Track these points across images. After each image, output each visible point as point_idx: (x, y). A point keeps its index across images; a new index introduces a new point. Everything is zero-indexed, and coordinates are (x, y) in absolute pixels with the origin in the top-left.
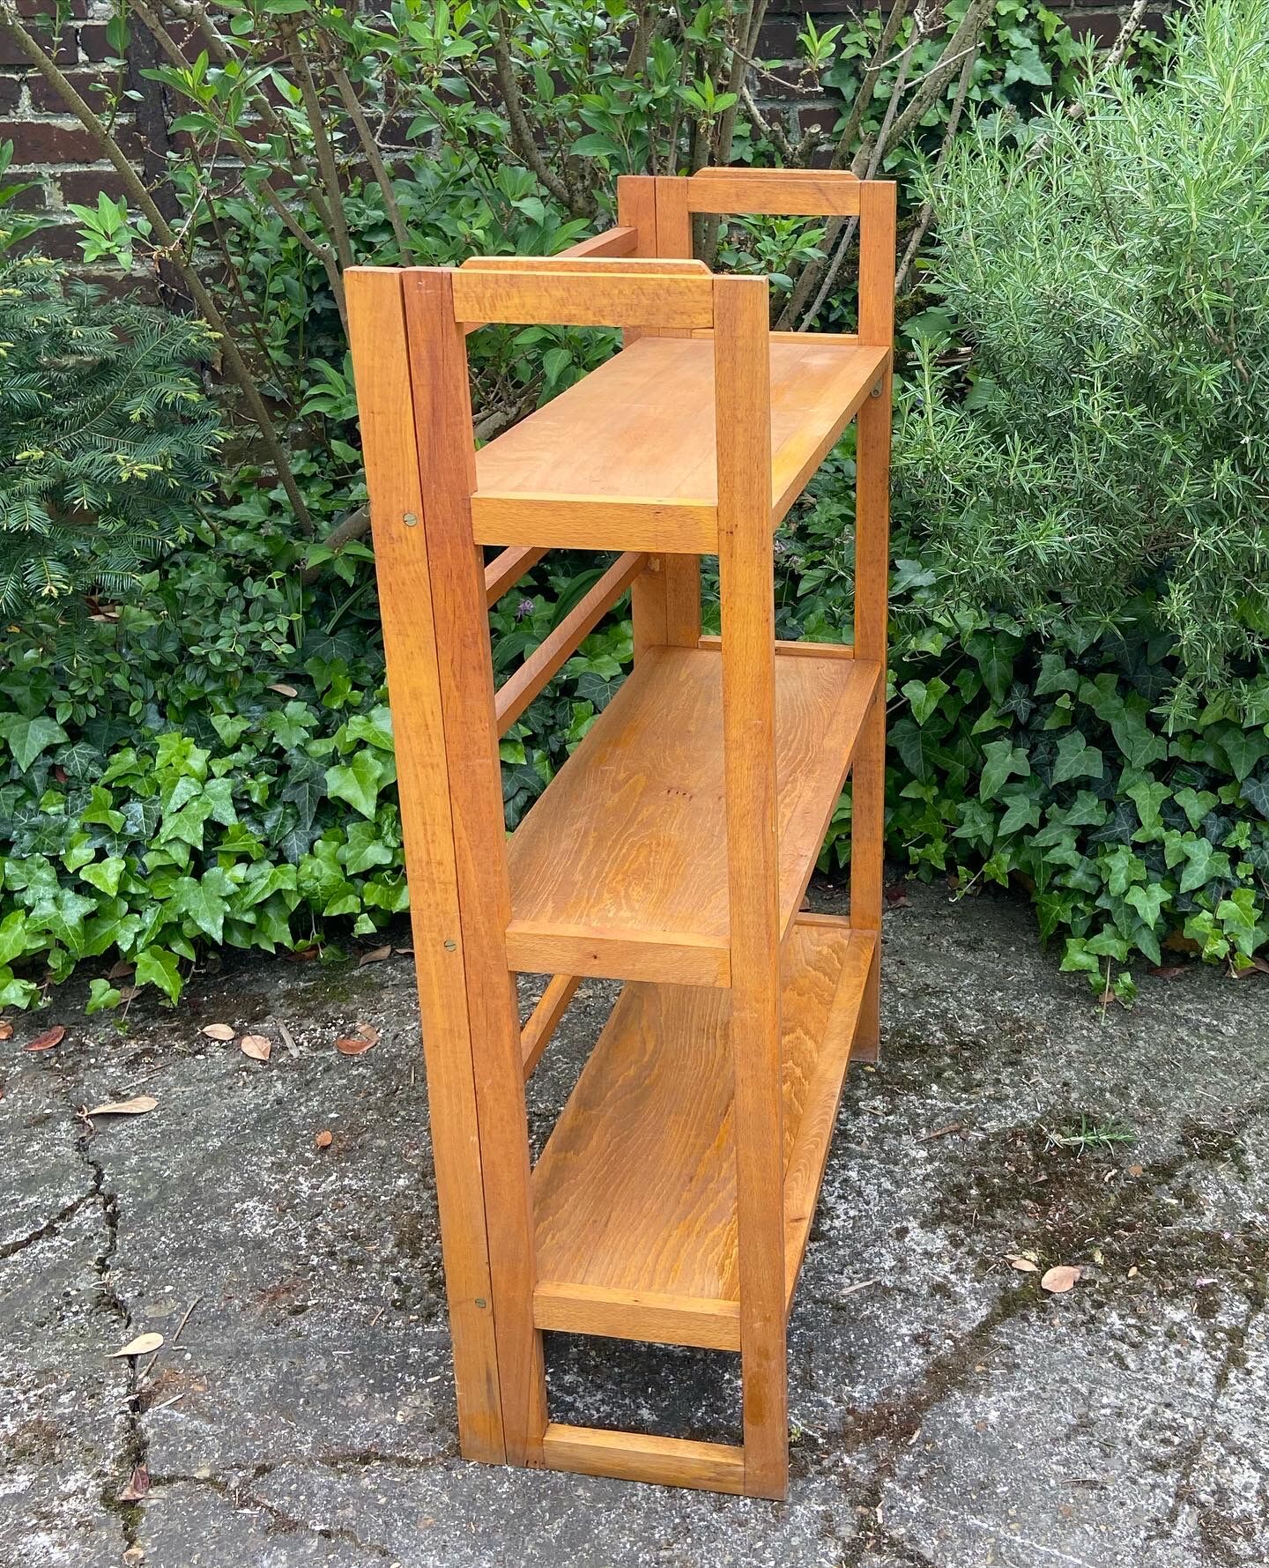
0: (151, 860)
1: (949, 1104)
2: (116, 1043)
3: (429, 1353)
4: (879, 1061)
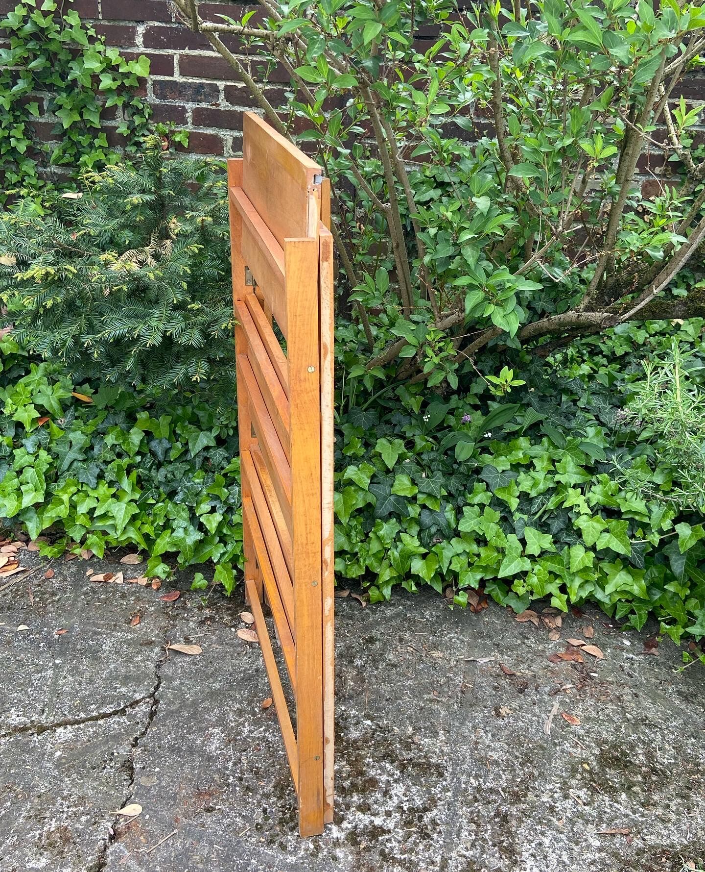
0: (235, 518)
3: (261, 868)
4: (594, 764)
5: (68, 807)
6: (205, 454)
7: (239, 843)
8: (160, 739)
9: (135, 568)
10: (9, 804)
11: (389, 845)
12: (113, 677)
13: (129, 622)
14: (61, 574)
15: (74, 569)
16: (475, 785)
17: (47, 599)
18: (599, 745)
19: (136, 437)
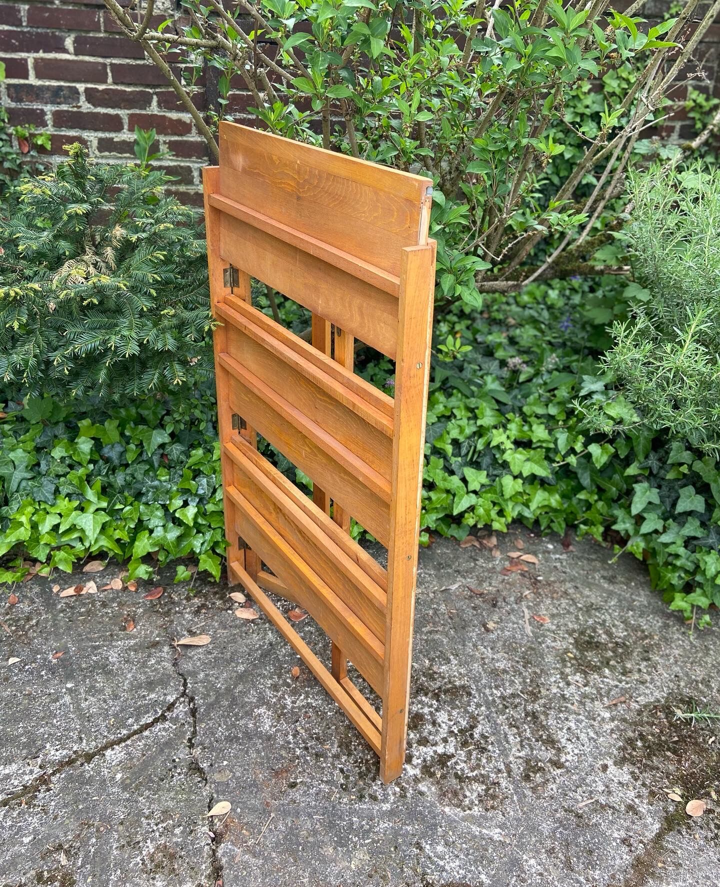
0: (210, 507)
1: (616, 683)
2: (188, 599)
3: (364, 823)
4: (575, 651)
5: (157, 825)
6: (161, 451)
7: (334, 807)
8: (213, 734)
9: (102, 574)
10: (94, 840)
11: (458, 767)
12: (136, 687)
13: (124, 629)
14: (25, 597)
15: (37, 589)
16: (499, 695)
17: (24, 626)
18: (571, 635)
19: (85, 445)
